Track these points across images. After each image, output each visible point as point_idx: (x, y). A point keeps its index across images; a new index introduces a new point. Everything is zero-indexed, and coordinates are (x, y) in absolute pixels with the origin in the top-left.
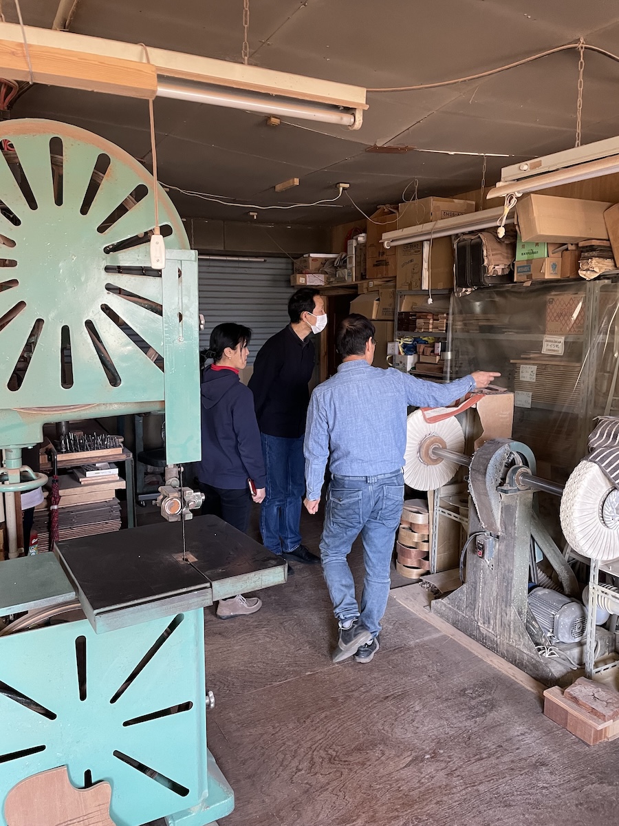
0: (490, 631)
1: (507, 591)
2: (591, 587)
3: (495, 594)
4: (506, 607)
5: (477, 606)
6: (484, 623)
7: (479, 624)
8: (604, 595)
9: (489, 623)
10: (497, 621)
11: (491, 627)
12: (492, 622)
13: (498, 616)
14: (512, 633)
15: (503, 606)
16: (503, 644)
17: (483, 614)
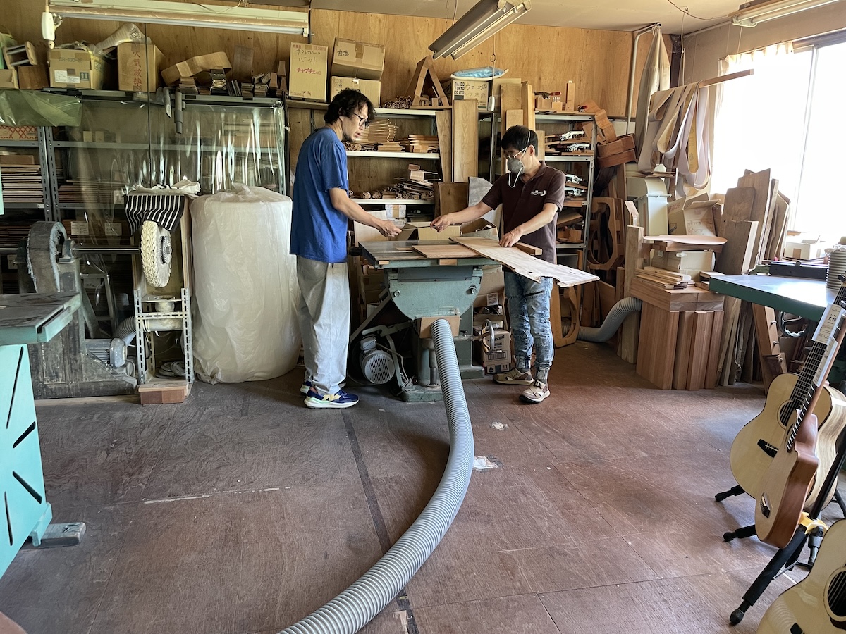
0: (60, 382)
1: (74, 342)
2: (136, 317)
3: (61, 350)
4: (75, 355)
5: (41, 369)
6: (51, 380)
7: (46, 383)
8: (148, 318)
9: (57, 376)
10: (67, 371)
11: (60, 379)
12: (60, 375)
13: (67, 366)
14: (84, 372)
15: (72, 356)
16: (76, 386)
17: (50, 373)
